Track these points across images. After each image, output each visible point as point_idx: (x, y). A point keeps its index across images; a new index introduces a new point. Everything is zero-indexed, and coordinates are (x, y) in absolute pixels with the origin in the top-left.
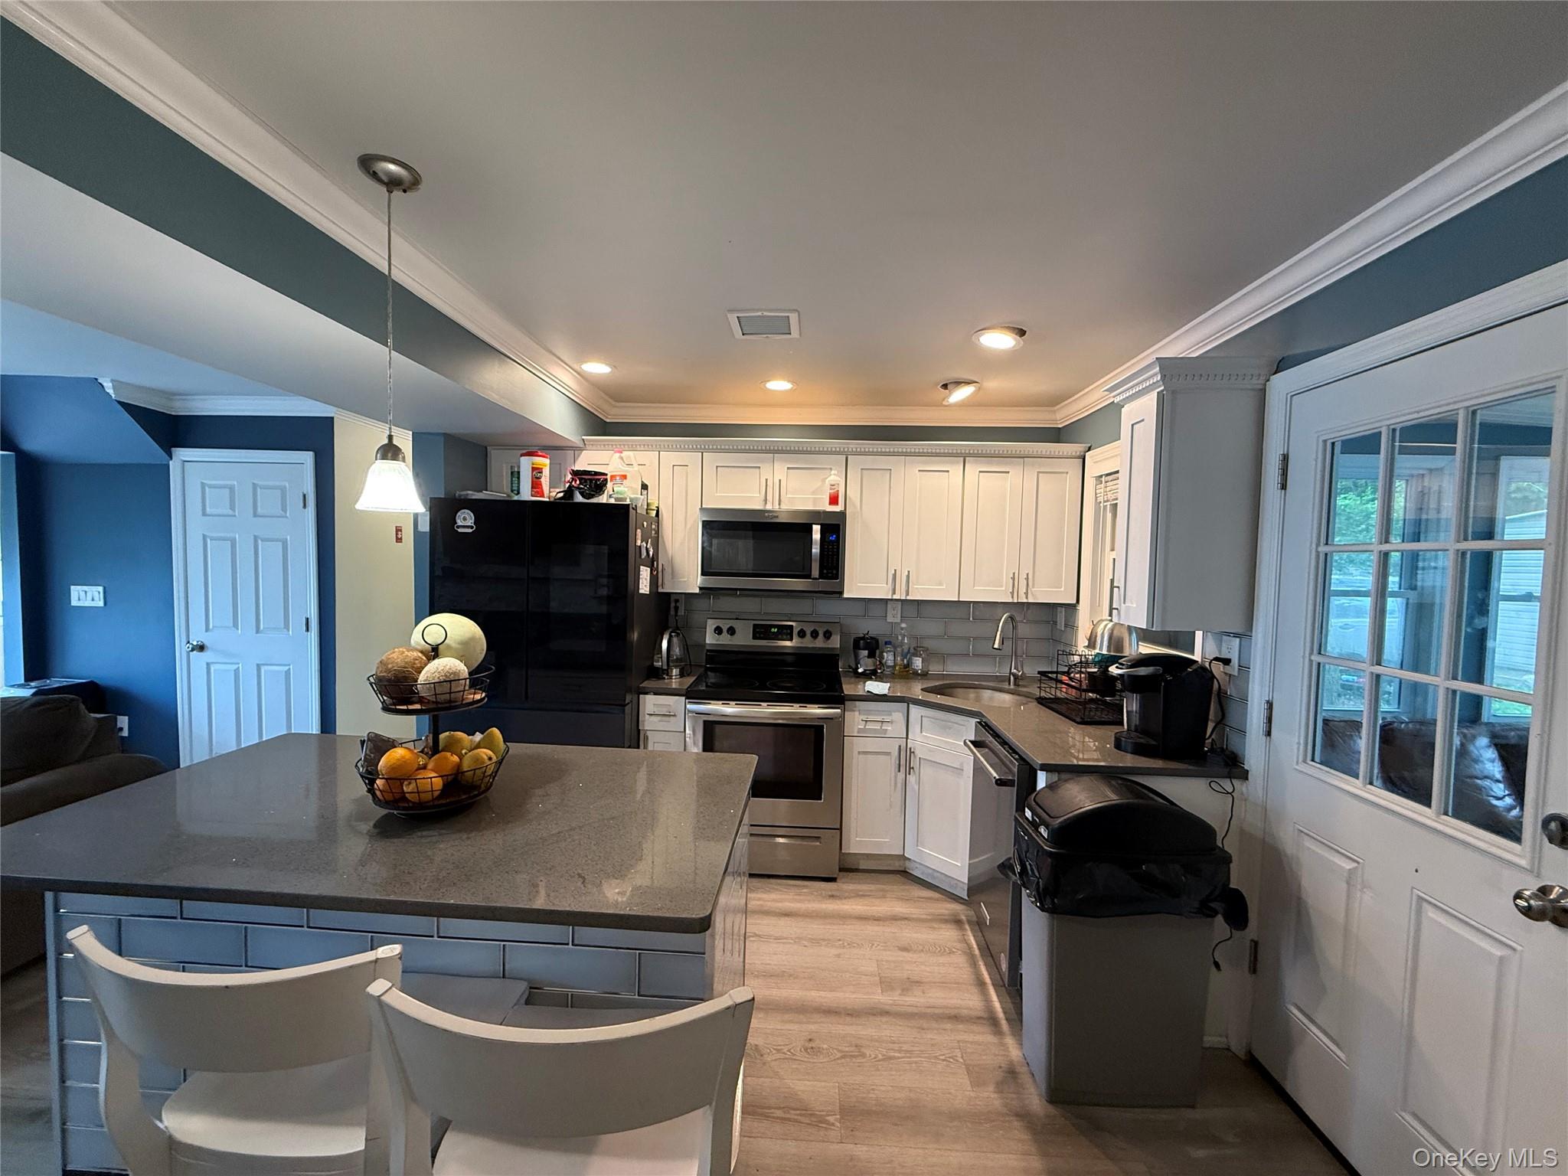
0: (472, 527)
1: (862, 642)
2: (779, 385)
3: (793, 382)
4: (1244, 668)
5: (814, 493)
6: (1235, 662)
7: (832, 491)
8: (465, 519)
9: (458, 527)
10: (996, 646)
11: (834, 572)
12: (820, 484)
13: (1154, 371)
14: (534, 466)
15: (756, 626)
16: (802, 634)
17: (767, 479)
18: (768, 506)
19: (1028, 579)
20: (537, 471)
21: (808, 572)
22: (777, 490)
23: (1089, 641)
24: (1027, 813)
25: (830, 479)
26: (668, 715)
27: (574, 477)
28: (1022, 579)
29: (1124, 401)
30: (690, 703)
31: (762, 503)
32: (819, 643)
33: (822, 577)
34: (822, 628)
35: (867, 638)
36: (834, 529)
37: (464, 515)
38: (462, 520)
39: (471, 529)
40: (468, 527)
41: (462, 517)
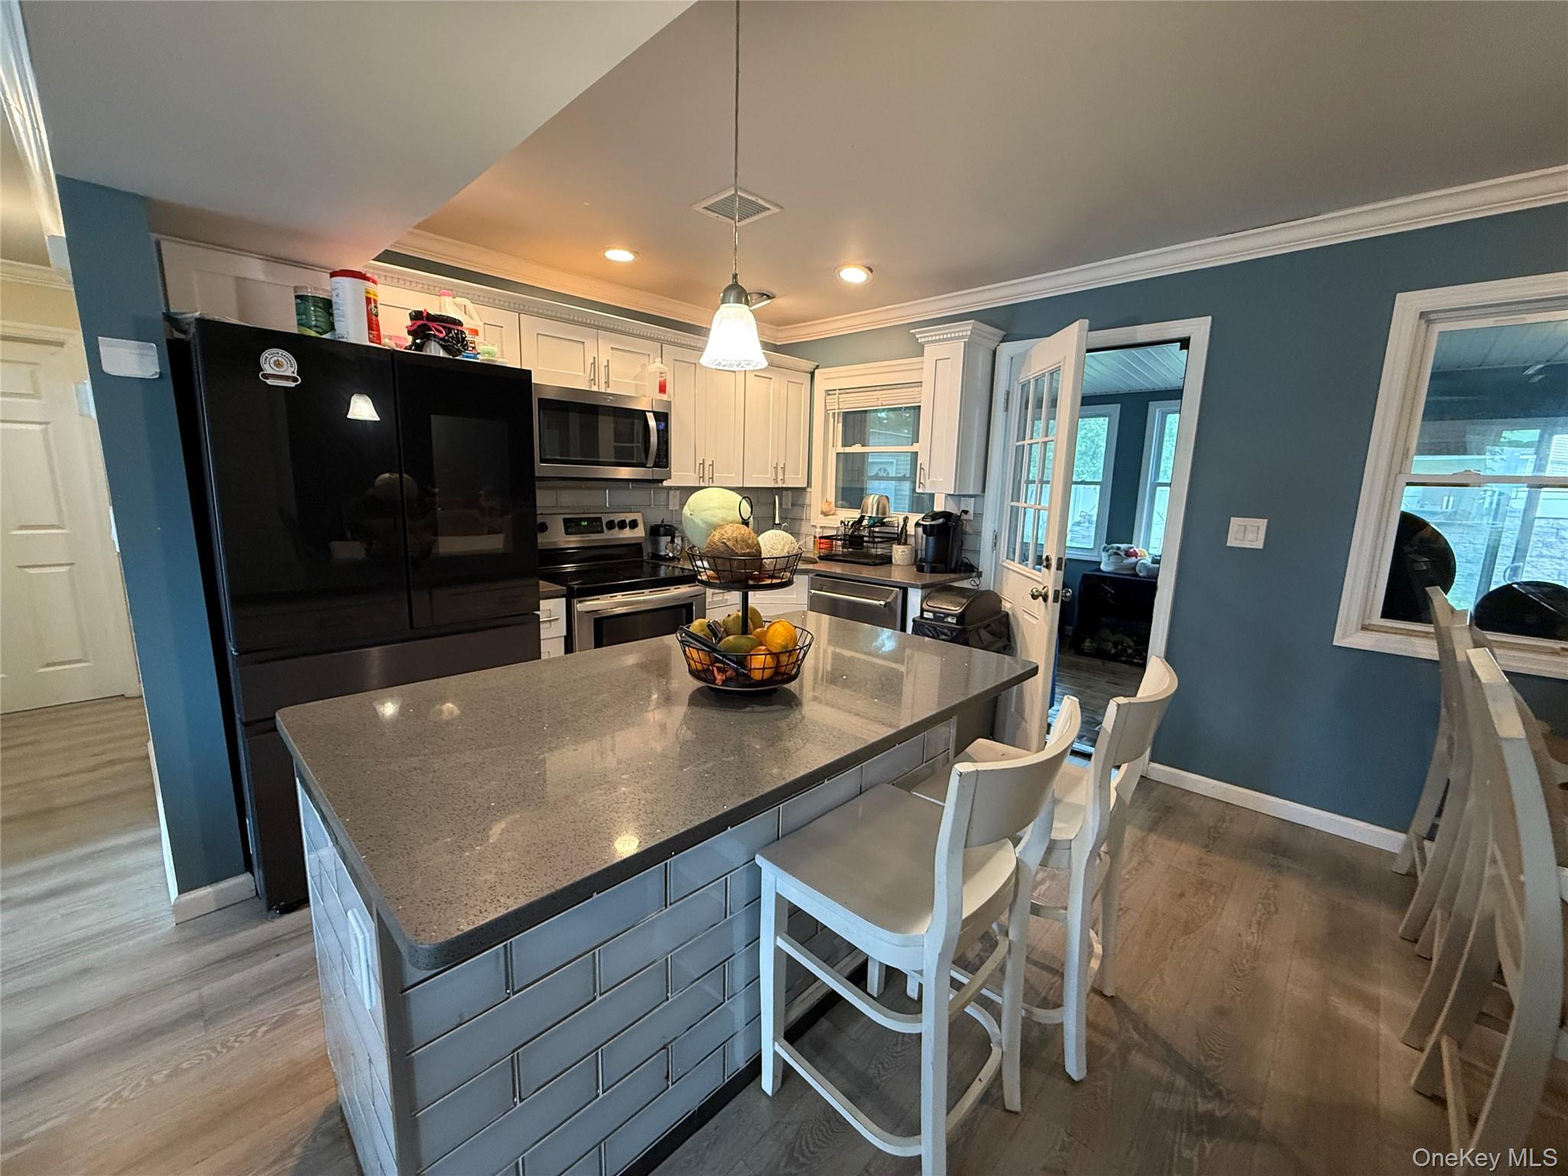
0: (295, 380)
1: (662, 529)
2: (620, 255)
3: (635, 253)
4: (979, 515)
5: (635, 379)
6: (971, 512)
7: (661, 379)
8: (278, 364)
9: (266, 376)
10: (777, 522)
11: (665, 460)
12: (639, 370)
13: (966, 328)
14: (369, 296)
15: (566, 521)
16: (611, 525)
17: (594, 358)
18: (595, 389)
19: (784, 468)
20: (373, 304)
21: (644, 461)
22: (602, 369)
23: (825, 514)
24: (926, 615)
25: (656, 366)
26: (550, 621)
27: (426, 322)
28: (780, 469)
29: (928, 342)
30: (580, 602)
31: (588, 384)
32: (627, 534)
33: (655, 466)
34: (629, 517)
35: (666, 525)
36: (663, 417)
37: (276, 358)
38: (272, 365)
39: (293, 381)
40: (287, 378)
41: (272, 361)
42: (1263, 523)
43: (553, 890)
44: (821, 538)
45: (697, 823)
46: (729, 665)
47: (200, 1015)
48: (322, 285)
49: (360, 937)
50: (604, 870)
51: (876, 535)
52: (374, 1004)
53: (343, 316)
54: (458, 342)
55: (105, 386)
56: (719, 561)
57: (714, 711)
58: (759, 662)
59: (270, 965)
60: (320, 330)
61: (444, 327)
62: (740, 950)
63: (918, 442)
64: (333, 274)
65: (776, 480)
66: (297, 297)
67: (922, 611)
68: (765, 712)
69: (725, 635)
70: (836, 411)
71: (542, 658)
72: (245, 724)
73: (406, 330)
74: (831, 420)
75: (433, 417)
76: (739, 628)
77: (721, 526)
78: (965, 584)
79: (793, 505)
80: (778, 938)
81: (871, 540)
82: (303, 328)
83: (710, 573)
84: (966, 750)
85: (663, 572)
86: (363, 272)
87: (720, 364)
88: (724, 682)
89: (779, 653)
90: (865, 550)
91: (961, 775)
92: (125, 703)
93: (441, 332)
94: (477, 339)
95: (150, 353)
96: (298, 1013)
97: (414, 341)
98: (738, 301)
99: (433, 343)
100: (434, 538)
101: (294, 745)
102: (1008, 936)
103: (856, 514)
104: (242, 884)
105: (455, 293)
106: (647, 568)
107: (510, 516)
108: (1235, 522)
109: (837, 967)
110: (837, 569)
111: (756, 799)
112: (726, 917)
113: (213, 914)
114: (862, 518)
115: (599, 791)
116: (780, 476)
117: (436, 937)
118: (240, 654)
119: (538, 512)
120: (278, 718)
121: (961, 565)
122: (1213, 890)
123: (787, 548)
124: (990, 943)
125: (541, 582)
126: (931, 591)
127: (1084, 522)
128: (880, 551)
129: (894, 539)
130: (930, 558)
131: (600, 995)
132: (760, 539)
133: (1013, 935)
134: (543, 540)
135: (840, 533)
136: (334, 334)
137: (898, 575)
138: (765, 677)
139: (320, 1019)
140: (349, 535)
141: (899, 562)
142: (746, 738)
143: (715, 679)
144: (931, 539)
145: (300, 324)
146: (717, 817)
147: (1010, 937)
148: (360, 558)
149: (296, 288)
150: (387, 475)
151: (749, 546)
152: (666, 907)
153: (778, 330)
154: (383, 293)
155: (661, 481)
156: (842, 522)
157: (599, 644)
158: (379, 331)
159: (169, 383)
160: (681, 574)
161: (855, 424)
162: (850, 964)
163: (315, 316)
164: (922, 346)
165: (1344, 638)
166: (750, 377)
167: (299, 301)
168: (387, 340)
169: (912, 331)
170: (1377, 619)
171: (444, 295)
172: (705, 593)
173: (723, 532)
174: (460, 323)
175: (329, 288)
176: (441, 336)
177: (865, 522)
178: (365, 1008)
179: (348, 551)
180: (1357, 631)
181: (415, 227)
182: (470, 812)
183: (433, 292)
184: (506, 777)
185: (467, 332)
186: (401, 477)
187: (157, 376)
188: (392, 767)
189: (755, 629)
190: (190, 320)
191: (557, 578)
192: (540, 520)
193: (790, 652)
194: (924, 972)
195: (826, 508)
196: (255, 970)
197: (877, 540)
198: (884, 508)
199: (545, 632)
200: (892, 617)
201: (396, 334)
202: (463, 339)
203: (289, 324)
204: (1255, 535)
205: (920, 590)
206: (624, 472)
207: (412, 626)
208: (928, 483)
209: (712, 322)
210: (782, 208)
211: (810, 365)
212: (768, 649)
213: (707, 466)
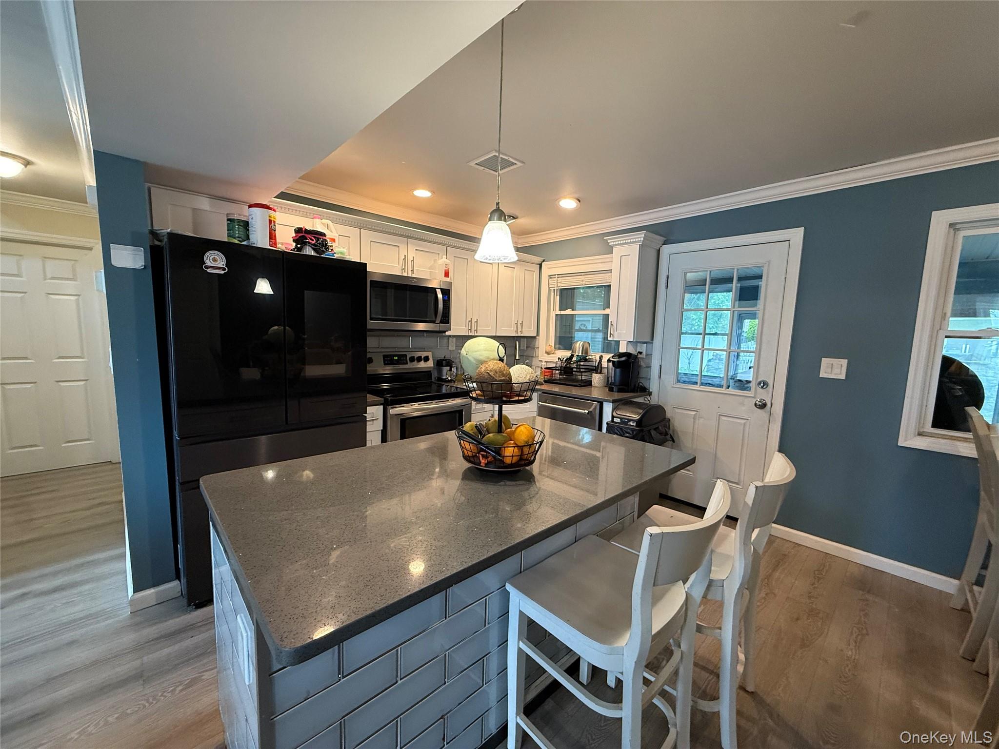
0: (224, 269)
1: (444, 362)
2: (423, 193)
3: (433, 192)
4: (649, 355)
5: (429, 269)
6: (644, 353)
7: (446, 269)
8: (215, 260)
9: (207, 267)
10: (517, 358)
11: (447, 319)
12: (432, 263)
13: (640, 236)
14: (271, 219)
15: (384, 356)
16: (412, 359)
17: (405, 256)
18: (405, 274)
19: (522, 324)
20: (273, 224)
21: (434, 319)
22: (410, 264)
23: (548, 353)
24: (615, 420)
25: (443, 260)
26: (373, 420)
27: (304, 234)
28: (520, 325)
29: (616, 245)
30: (392, 408)
31: (400, 271)
32: (422, 365)
33: (441, 322)
34: (423, 354)
35: (447, 360)
36: (446, 293)
37: (214, 256)
38: (211, 261)
39: (223, 270)
40: (219, 268)
41: (211, 258)
42: (845, 362)
43: (374, 611)
44: (546, 368)
45: (470, 564)
46: (489, 453)
47: (140, 676)
48: (244, 213)
49: (245, 635)
50: (408, 596)
51: (581, 367)
52: (251, 681)
53: (255, 231)
54: (323, 246)
55: (112, 273)
56: (484, 385)
57: (480, 484)
58: (509, 452)
59: (188, 643)
60: (241, 240)
61: (315, 237)
62: (494, 650)
63: (609, 308)
64: (250, 206)
65: (517, 331)
66: (228, 220)
67: (613, 417)
68: (513, 485)
69: (487, 433)
70: (556, 288)
71: (367, 445)
72: (182, 484)
73: (292, 239)
74: (552, 294)
75: (306, 291)
76: (496, 428)
77: (486, 362)
78: (640, 400)
79: (527, 347)
80: (520, 642)
81: (578, 370)
82: (231, 238)
83: (478, 392)
84: (646, 513)
85: (444, 390)
86: (268, 205)
87: (487, 259)
88: (486, 465)
89: (523, 446)
90: (574, 377)
91: (651, 535)
92: (110, 467)
93: (313, 240)
94: (334, 245)
95: (140, 253)
96: (203, 677)
97: (296, 246)
98: (500, 219)
99: (308, 247)
100: (303, 366)
101: (210, 501)
102: (680, 648)
103: (568, 354)
104: (173, 587)
105: (322, 217)
106: (434, 387)
107: (350, 353)
108: (825, 361)
109: (559, 663)
110: (556, 389)
111: (509, 547)
112: (485, 626)
113: (154, 607)
114: (572, 356)
115: (404, 539)
116: (519, 329)
117: (295, 642)
118: (181, 439)
119: (368, 351)
120: (201, 482)
121: (638, 388)
122: (821, 615)
123: (528, 376)
124: (668, 653)
125: (368, 395)
126: (618, 404)
127: (716, 360)
128: (584, 378)
129: (592, 370)
130: (617, 383)
131: (401, 679)
132: (511, 370)
133: (683, 646)
134: (371, 369)
135: (558, 366)
136: (249, 242)
137: (596, 393)
138: (514, 462)
139: (216, 683)
140: (251, 364)
141: (597, 385)
142: (501, 503)
143: (480, 462)
144: (618, 370)
145: (229, 236)
146: (484, 560)
147: (682, 649)
148: (257, 379)
149: (228, 214)
150: (276, 327)
151: (503, 375)
152: (446, 618)
153: (518, 238)
154: (280, 217)
155: (445, 332)
156: (559, 358)
157: (403, 436)
158: (275, 240)
159: (150, 271)
160: (455, 391)
161: (567, 296)
162: (568, 661)
163: (238, 231)
164: (612, 247)
165: (906, 440)
166: (502, 267)
167: (229, 222)
168: (280, 245)
169: (605, 238)
170: (928, 428)
171: (315, 218)
172: (471, 403)
173: (487, 366)
174: (324, 235)
175: (248, 215)
176: (313, 242)
177: (574, 359)
178: (245, 684)
179: (251, 374)
180: (915, 436)
181: (299, 178)
182: (319, 551)
183: (309, 217)
184: (344, 527)
185: (328, 240)
186: (285, 329)
187: (143, 267)
188: (271, 518)
189: (506, 430)
190: (164, 234)
191: (379, 393)
192: (369, 355)
193: (530, 445)
194: (624, 674)
195: (548, 349)
196: (177, 647)
197: (582, 370)
198: (587, 350)
199: (369, 428)
200: (593, 421)
201: (286, 241)
202: (326, 244)
203: (222, 235)
204: (840, 370)
205: (611, 404)
206: (421, 326)
207: (287, 423)
208: (616, 334)
209: (482, 234)
210: (524, 163)
211: (539, 260)
212: (515, 443)
213: (473, 323)
